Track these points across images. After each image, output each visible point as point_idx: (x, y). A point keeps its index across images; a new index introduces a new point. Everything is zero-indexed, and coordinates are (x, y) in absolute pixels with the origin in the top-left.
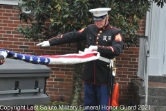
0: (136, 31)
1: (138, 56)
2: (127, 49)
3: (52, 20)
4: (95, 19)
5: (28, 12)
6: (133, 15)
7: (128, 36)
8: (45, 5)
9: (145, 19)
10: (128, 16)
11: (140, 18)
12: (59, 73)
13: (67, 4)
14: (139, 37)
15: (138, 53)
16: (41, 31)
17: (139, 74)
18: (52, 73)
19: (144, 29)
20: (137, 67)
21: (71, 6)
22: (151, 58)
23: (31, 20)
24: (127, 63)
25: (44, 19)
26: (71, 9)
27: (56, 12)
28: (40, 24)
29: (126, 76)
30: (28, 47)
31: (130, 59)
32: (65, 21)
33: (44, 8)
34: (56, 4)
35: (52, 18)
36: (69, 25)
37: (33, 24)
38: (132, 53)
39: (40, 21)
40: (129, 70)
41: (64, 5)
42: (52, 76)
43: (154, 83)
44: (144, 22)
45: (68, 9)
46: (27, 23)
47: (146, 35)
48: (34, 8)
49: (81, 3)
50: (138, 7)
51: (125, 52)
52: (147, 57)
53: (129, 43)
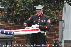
0: (57, 17)
1: (58, 30)
2: (53, 26)
3: (15, 12)
4: (37, 10)
5: (2, 8)
6: (56, 10)
7: (54, 20)
8: (11, 4)
9: (62, 11)
10: (53, 10)
11: (60, 11)
12: (19, 38)
13: (22, 4)
14: (59, 20)
15: (59, 28)
16: (9, 17)
17: (59, 39)
18: (15, 38)
19: (62, 16)
20: (58, 35)
21: (25, 5)
22: (65, 31)
23: (4, 12)
24: (53, 33)
25: (11, 11)
26: (25, 6)
27: (17, 7)
28: (9, 14)
29: (52, 40)
30: (2, 25)
31: (55, 32)
32: (21, 12)
33: (11, 6)
34: (17, 3)
35: (15, 10)
36: (23, 14)
37: (5, 14)
38: (56, 28)
39: (9, 12)
40: (54, 37)
41: (21, 4)
42: (15, 40)
43: (67, 44)
44: (62, 13)
45: (23, 6)
46: (2, 13)
47: (63, 19)
48: (6, 5)
49: (30, 3)
50: (59, 5)
51: (52, 28)
52: (63, 30)
53: (54, 24)
